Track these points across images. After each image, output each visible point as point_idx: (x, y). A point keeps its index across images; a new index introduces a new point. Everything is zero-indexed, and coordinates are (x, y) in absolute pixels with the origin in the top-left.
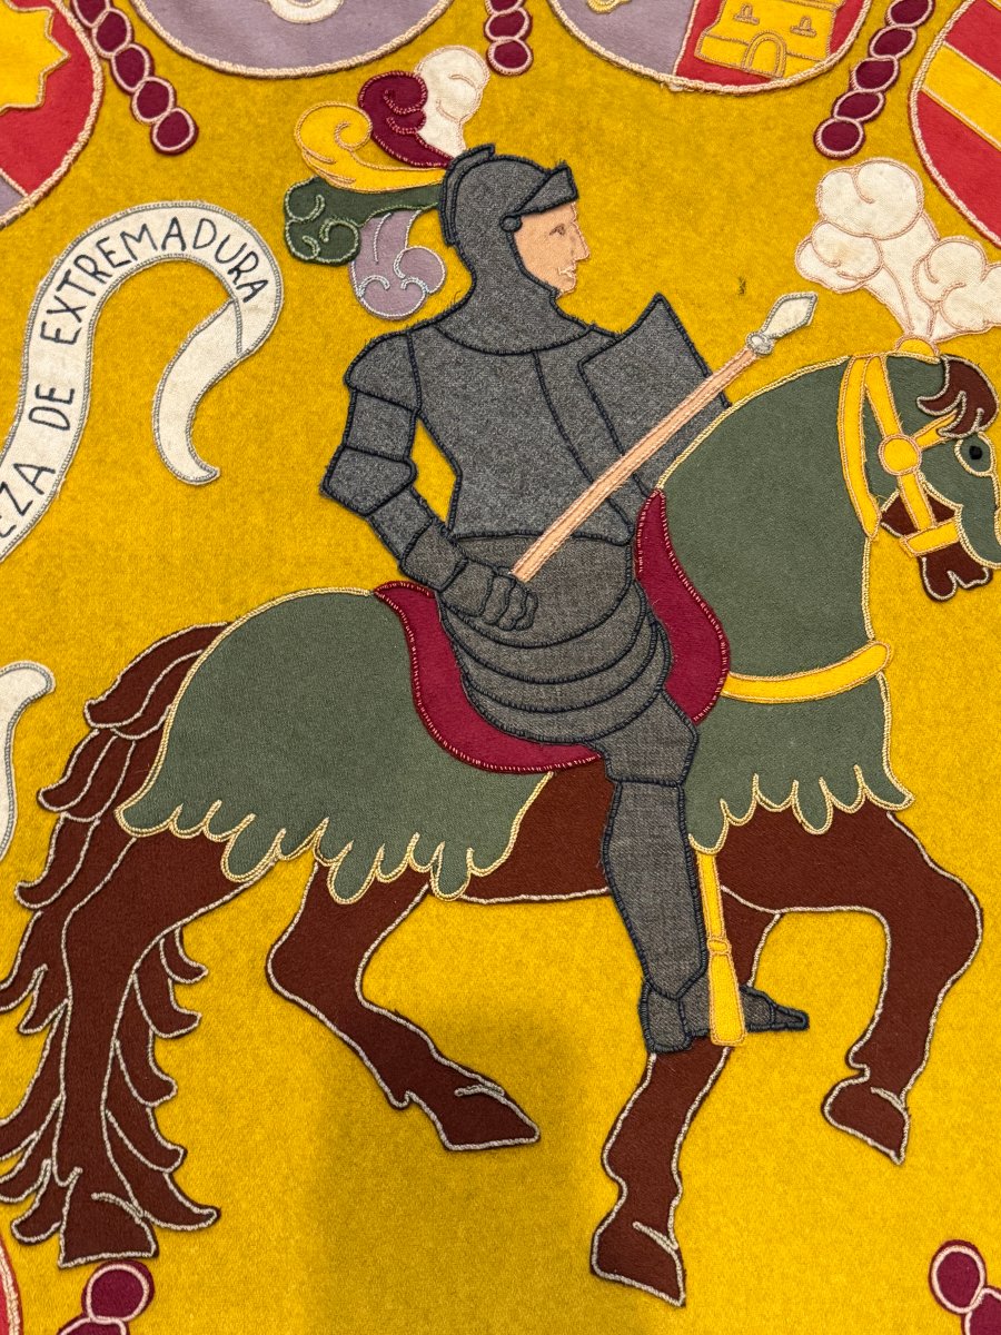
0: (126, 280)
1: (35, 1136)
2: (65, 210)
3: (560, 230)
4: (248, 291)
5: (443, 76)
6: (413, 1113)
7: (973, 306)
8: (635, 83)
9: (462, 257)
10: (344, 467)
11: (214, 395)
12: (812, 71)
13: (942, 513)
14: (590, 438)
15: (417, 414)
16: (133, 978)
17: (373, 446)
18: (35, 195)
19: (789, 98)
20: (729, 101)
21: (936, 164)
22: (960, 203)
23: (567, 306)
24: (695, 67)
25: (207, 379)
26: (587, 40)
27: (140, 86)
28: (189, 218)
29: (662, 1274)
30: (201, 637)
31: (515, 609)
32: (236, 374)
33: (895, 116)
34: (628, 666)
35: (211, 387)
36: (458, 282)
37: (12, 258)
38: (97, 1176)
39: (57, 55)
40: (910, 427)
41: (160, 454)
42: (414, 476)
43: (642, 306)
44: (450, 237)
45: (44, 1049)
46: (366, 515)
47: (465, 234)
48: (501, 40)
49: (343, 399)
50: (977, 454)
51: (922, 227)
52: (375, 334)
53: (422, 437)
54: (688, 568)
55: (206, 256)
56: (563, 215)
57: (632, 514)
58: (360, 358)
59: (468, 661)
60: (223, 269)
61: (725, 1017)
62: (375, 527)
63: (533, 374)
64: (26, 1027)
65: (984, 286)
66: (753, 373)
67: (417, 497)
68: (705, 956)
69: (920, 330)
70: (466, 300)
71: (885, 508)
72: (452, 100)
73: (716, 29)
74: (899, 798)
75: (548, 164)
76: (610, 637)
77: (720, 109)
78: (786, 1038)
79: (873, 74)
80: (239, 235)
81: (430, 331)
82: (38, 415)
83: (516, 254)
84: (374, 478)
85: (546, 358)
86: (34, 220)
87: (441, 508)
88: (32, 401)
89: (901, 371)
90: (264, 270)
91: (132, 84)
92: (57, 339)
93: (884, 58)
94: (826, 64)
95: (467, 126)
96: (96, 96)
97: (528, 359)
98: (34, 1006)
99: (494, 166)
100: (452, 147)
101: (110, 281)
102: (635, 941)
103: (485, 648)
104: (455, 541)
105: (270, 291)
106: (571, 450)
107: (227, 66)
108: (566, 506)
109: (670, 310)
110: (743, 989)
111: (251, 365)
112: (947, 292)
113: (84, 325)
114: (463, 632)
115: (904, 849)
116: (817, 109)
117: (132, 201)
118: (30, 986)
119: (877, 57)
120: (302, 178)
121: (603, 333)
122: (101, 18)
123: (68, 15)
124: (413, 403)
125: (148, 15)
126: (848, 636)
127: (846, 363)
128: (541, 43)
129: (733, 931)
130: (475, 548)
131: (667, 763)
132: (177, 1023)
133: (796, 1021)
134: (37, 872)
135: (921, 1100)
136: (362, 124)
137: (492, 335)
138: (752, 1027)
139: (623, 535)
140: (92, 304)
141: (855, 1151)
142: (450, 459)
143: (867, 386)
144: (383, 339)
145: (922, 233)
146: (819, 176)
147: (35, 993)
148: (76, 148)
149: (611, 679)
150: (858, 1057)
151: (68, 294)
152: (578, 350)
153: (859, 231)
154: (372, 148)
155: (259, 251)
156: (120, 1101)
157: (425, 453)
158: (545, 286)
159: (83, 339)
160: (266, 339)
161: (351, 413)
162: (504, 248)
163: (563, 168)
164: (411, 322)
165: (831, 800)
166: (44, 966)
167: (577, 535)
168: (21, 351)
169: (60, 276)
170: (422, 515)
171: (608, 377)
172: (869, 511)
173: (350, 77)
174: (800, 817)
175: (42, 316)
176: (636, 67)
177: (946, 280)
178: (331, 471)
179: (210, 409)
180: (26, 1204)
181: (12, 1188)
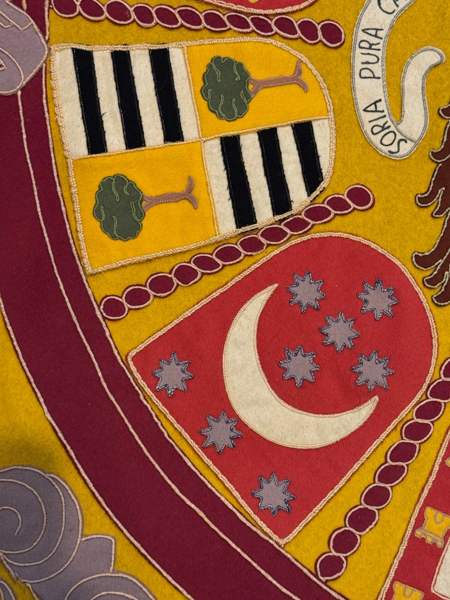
1: (441, 261)
45: (444, 224)
64: (436, 214)
98: (439, 206)
118: (437, 196)
134: (438, 146)
147: (440, 200)
166: (444, 188)
180: (438, 289)
181: (432, 282)
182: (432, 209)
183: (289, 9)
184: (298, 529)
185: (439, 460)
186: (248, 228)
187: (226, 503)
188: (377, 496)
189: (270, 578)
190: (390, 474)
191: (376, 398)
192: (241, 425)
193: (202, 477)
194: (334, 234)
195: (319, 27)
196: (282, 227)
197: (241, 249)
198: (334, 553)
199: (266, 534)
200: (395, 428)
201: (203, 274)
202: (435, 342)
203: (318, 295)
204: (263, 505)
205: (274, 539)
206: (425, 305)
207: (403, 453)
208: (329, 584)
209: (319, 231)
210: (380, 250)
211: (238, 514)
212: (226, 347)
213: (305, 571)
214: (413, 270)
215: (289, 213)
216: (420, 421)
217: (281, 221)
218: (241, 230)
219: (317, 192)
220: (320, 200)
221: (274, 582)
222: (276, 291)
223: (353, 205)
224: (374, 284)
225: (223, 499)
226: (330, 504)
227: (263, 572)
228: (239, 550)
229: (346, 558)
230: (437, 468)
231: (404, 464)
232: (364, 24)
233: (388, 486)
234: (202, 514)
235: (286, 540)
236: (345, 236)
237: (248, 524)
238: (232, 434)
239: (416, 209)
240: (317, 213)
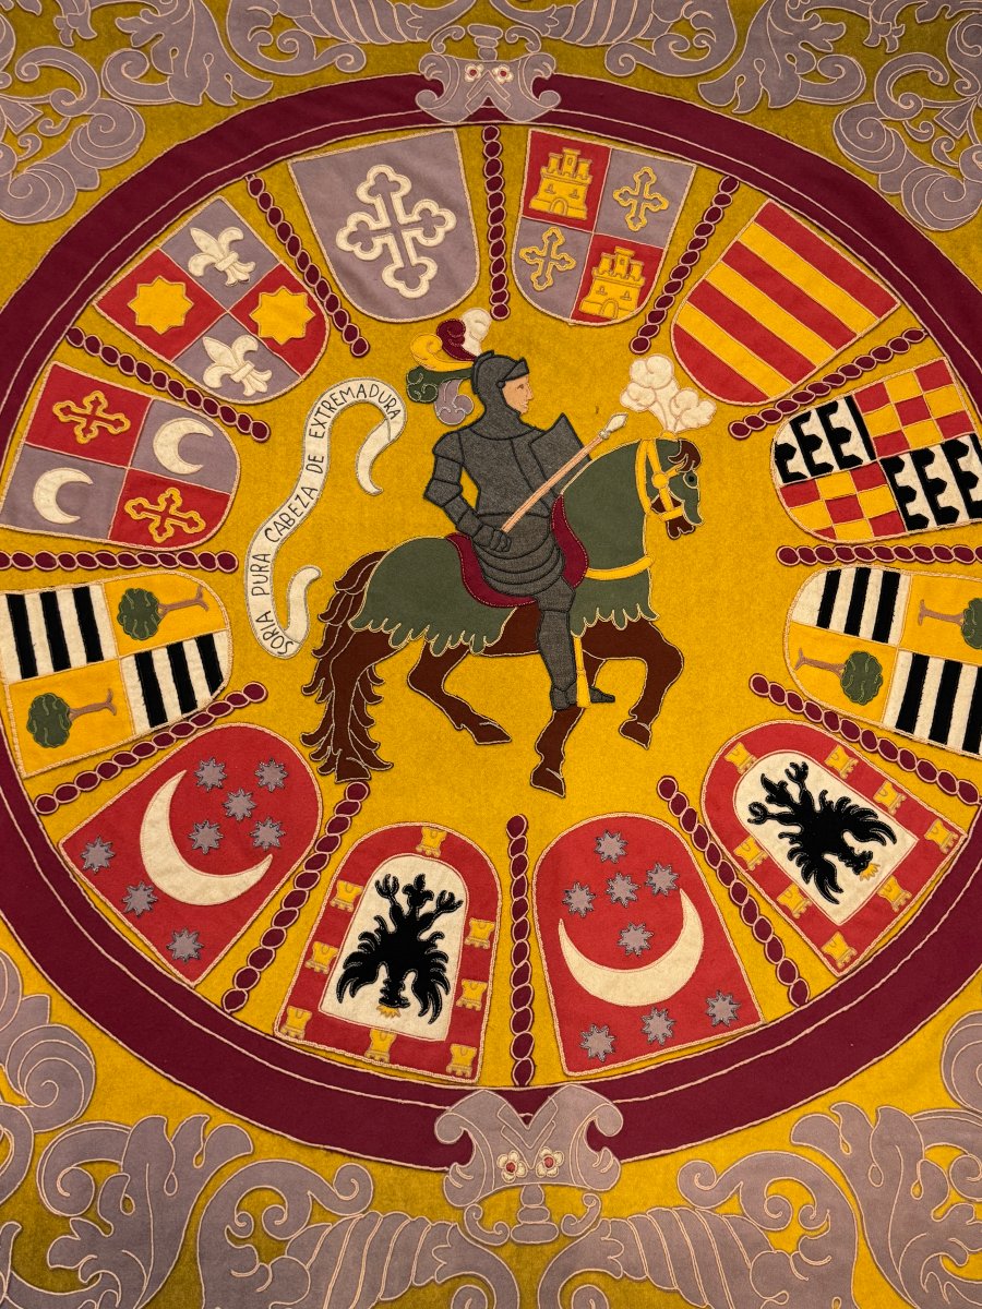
0: (343, 410)
1: (324, 738)
2: (316, 382)
3: (521, 386)
4: (392, 415)
5: (472, 321)
6: (464, 732)
7: (693, 418)
8: (554, 322)
9: (480, 399)
10: (432, 487)
11: (379, 459)
12: (629, 316)
13: (676, 504)
14: (534, 474)
15: (462, 465)
16: (357, 683)
17: (445, 478)
18: (304, 376)
19: (620, 328)
20: (595, 330)
21: (681, 356)
22: (690, 373)
23: (525, 419)
24: (580, 315)
25: (376, 452)
26: (533, 304)
27: (345, 327)
28: (367, 384)
29: (557, 787)
30: (378, 555)
31: (503, 544)
32: (389, 449)
33: (664, 336)
34: (548, 565)
35: (378, 455)
36: (479, 410)
37: (296, 402)
38: (348, 752)
39: (310, 315)
40: (665, 468)
41: (359, 483)
42: (461, 490)
43: (555, 418)
44: (475, 390)
46: (442, 506)
47: (481, 389)
48: (497, 304)
49: (432, 459)
50: (692, 479)
51: (673, 384)
52: (445, 432)
53: (464, 475)
54: (573, 527)
55: (375, 400)
56: (523, 380)
57: (550, 505)
58: (439, 442)
59: (483, 564)
60: (382, 406)
61: (583, 697)
62: (446, 512)
63: (510, 448)
64: (318, 700)
65: (698, 409)
66: (601, 447)
67: (463, 499)
68: (576, 675)
69: (671, 428)
70: (482, 417)
71: (653, 502)
72: (476, 332)
73: (588, 298)
74: (654, 616)
75: (517, 359)
76: (541, 554)
77: (589, 333)
78: (606, 705)
79: (656, 317)
80: (387, 391)
81: (467, 430)
82: (310, 467)
83: (503, 398)
84: (446, 491)
85: (515, 441)
86: (304, 386)
87: (473, 504)
88: (307, 462)
89: (662, 446)
90: (399, 406)
91: (342, 327)
92: (316, 436)
93: (661, 309)
94: (635, 313)
95: (482, 342)
96: (327, 332)
97: (508, 442)
98: (321, 693)
99: (494, 360)
100: (477, 352)
101: (336, 412)
102: (549, 670)
103: (491, 559)
104: (479, 516)
105: (401, 414)
106: (525, 479)
107: (381, 318)
108: (524, 502)
109: (567, 420)
110: (590, 687)
111: (395, 445)
112: (682, 412)
113: (327, 430)
114: (481, 553)
115: (655, 636)
116: (631, 333)
117: (344, 378)
118: (319, 686)
119: (658, 309)
120: (413, 366)
121: (539, 430)
122: (327, 297)
123: (314, 296)
124: (461, 460)
125: (347, 296)
126: (638, 554)
127: (639, 443)
128: (514, 304)
129: (586, 666)
130: (486, 519)
131: (563, 603)
132: (375, 699)
133: (611, 699)
134: (319, 645)
135: (657, 727)
136: (438, 343)
137: (493, 431)
138: (593, 701)
139: (546, 513)
140: (329, 421)
141: (631, 745)
142: (476, 483)
143: (648, 451)
144: (448, 434)
145: (673, 388)
146: (631, 362)
147: (321, 688)
148: (320, 355)
149: (541, 571)
150: (632, 712)
151: (319, 417)
152: (529, 437)
153: (646, 385)
154: (443, 353)
155: (396, 397)
156: (354, 726)
157: (466, 481)
158: (515, 411)
159: (326, 435)
160: (399, 435)
161: (435, 465)
162: (497, 395)
163: (523, 360)
164: (460, 427)
165: (627, 617)
166: (324, 679)
167: (528, 514)
168: (302, 441)
169: (316, 409)
170: (465, 506)
171: (542, 450)
172: (646, 503)
173: (433, 322)
174: (615, 624)
175: (309, 427)
176: (554, 315)
177: (682, 406)
178: (428, 488)
179: (378, 464)
180: (323, 762)
181: (316, 756)
182: (315, 696)
183: (190, 545)
184: (207, 972)
185: (326, 902)
186: (160, 727)
187: (146, 957)
188: (274, 938)
189: (184, 1016)
190: (284, 918)
191: (271, 856)
192: (156, 891)
193: (124, 938)
194: (233, 725)
195: (216, 557)
196: (190, 723)
197: (154, 745)
198: (237, 989)
199: (179, 979)
200: (288, 880)
201: (123, 769)
202: (320, 805)
203: (221, 776)
204: (177, 954)
205: (187, 983)
206: (311, 775)
207: (295, 899)
208: (234, 1015)
209: (221, 723)
210: (273, 734)
211: (156, 966)
212: (143, 827)
213: (213, 1006)
214: (301, 748)
215: (195, 711)
216: (309, 871)
217: (188, 718)
218: (154, 729)
219: (218, 692)
220: (221, 697)
221: (187, 1018)
222: (185, 776)
223: (249, 699)
224: (268, 762)
225: (142, 954)
226: (235, 948)
227: (177, 1011)
228: (157, 995)
229: (248, 992)
230: (323, 909)
231: (296, 909)
232: (254, 552)
233: (282, 928)
234: (124, 969)
235: (196, 982)
236: (242, 725)
237: (165, 973)
238: (150, 899)
239: (303, 698)
240: (218, 709)
